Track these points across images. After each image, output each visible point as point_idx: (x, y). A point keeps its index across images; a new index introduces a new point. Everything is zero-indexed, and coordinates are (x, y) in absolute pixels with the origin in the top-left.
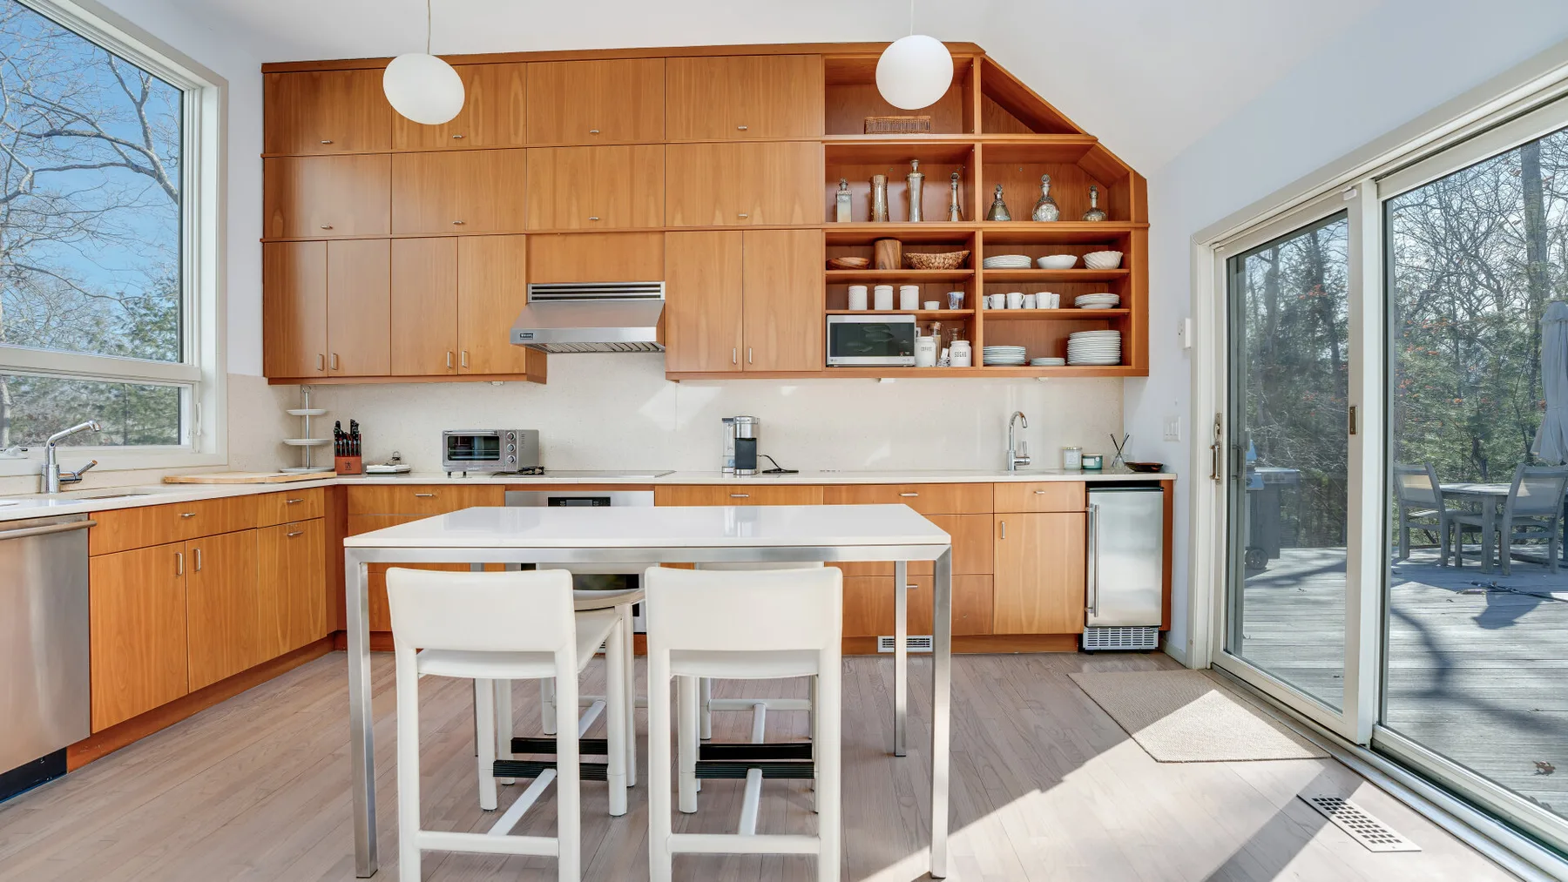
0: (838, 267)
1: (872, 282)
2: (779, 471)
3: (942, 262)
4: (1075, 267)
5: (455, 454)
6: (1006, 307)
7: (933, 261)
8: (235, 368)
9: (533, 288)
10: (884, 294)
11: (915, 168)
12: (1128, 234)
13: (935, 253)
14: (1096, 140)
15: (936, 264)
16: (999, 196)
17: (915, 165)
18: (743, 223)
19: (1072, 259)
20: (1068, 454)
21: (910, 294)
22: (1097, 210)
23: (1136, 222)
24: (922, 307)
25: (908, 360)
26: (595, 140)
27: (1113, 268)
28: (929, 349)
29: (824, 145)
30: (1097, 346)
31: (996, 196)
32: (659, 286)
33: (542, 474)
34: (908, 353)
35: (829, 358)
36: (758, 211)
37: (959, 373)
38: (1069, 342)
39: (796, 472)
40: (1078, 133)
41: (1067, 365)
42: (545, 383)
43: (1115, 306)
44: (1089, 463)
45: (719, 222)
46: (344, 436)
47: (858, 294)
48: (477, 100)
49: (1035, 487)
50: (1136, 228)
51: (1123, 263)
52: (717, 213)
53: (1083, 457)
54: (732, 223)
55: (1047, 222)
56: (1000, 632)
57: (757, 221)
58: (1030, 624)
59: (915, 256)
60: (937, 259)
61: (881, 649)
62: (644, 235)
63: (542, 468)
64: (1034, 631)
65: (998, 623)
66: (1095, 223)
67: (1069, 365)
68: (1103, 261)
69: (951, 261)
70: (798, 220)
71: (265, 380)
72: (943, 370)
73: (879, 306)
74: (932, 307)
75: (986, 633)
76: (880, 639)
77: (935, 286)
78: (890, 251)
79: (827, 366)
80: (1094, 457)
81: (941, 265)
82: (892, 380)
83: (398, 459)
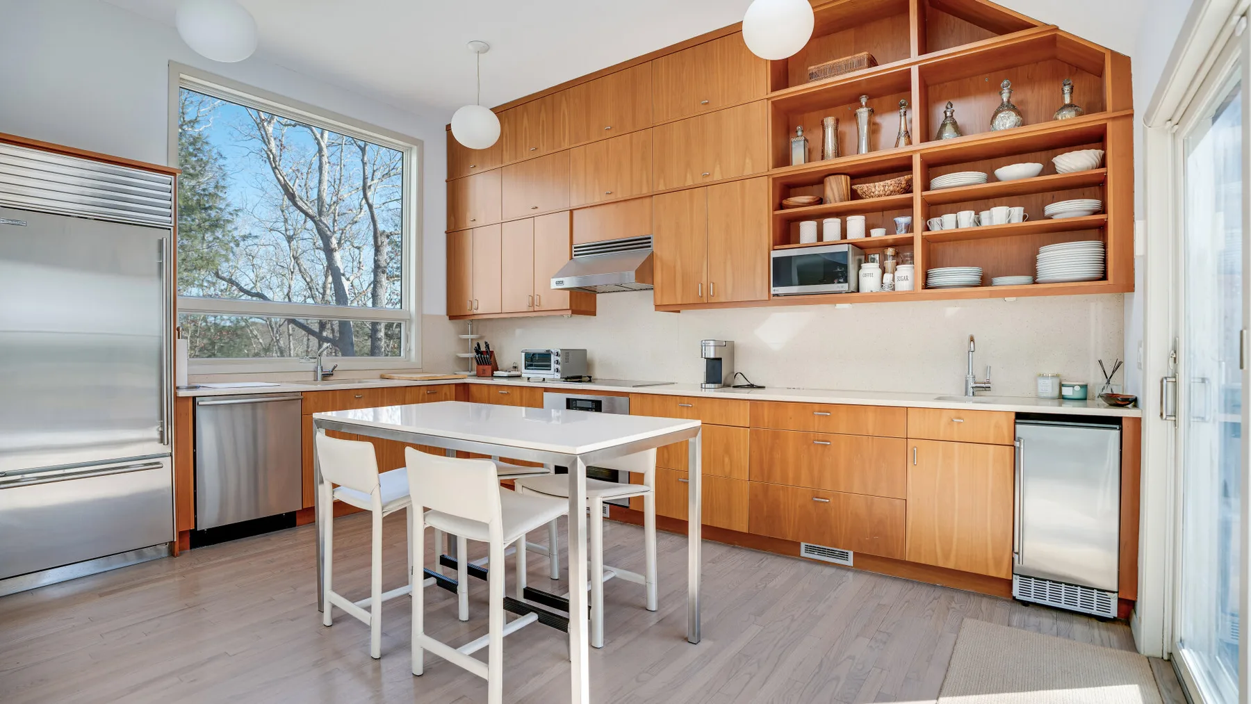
0: (788, 207)
1: (819, 217)
2: (752, 386)
4: (1041, 174)
5: (531, 365)
6: (957, 227)
7: (873, 190)
8: (427, 310)
9: (575, 248)
10: (832, 227)
11: (864, 104)
12: (1104, 127)
13: (874, 182)
14: (1057, 29)
15: (877, 193)
16: (948, 114)
17: (864, 100)
18: (708, 180)
19: (1035, 167)
20: (1041, 381)
21: (856, 225)
22: (1071, 105)
23: (1114, 111)
24: (868, 234)
25: (842, 287)
26: (609, 134)
27: (1088, 169)
28: (871, 275)
29: (770, 102)
31: (946, 115)
32: (650, 238)
33: (590, 381)
34: (842, 280)
35: (772, 289)
36: (717, 169)
37: (904, 297)
38: (1036, 258)
39: (763, 387)
41: (1035, 282)
42: (595, 315)
43: (1095, 213)
44: (1067, 392)
45: (689, 183)
46: (482, 353)
47: (807, 230)
48: (543, 121)
49: (953, 414)
50: (1114, 118)
51: (1103, 163)
52: (688, 175)
53: (1061, 385)
54: (699, 181)
55: (1006, 130)
56: (912, 560)
57: (717, 177)
58: (946, 557)
59: (861, 188)
60: (877, 188)
61: (803, 554)
62: (641, 200)
63: (590, 377)
64: (951, 565)
65: (910, 549)
66: (1068, 121)
67: (1037, 283)
68: (1074, 162)
69: (891, 188)
70: (748, 171)
71: (448, 318)
72: (890, 295)
73: (826, 239)
74: (878, 234)
75: (898, 558)
76: (803, 545)
77: (878, 213)
78: (834, 186)
79: (769, 296)
80: (1073, 386)
81: (881, 193)
82: (847, 306)
83: (515, 367)
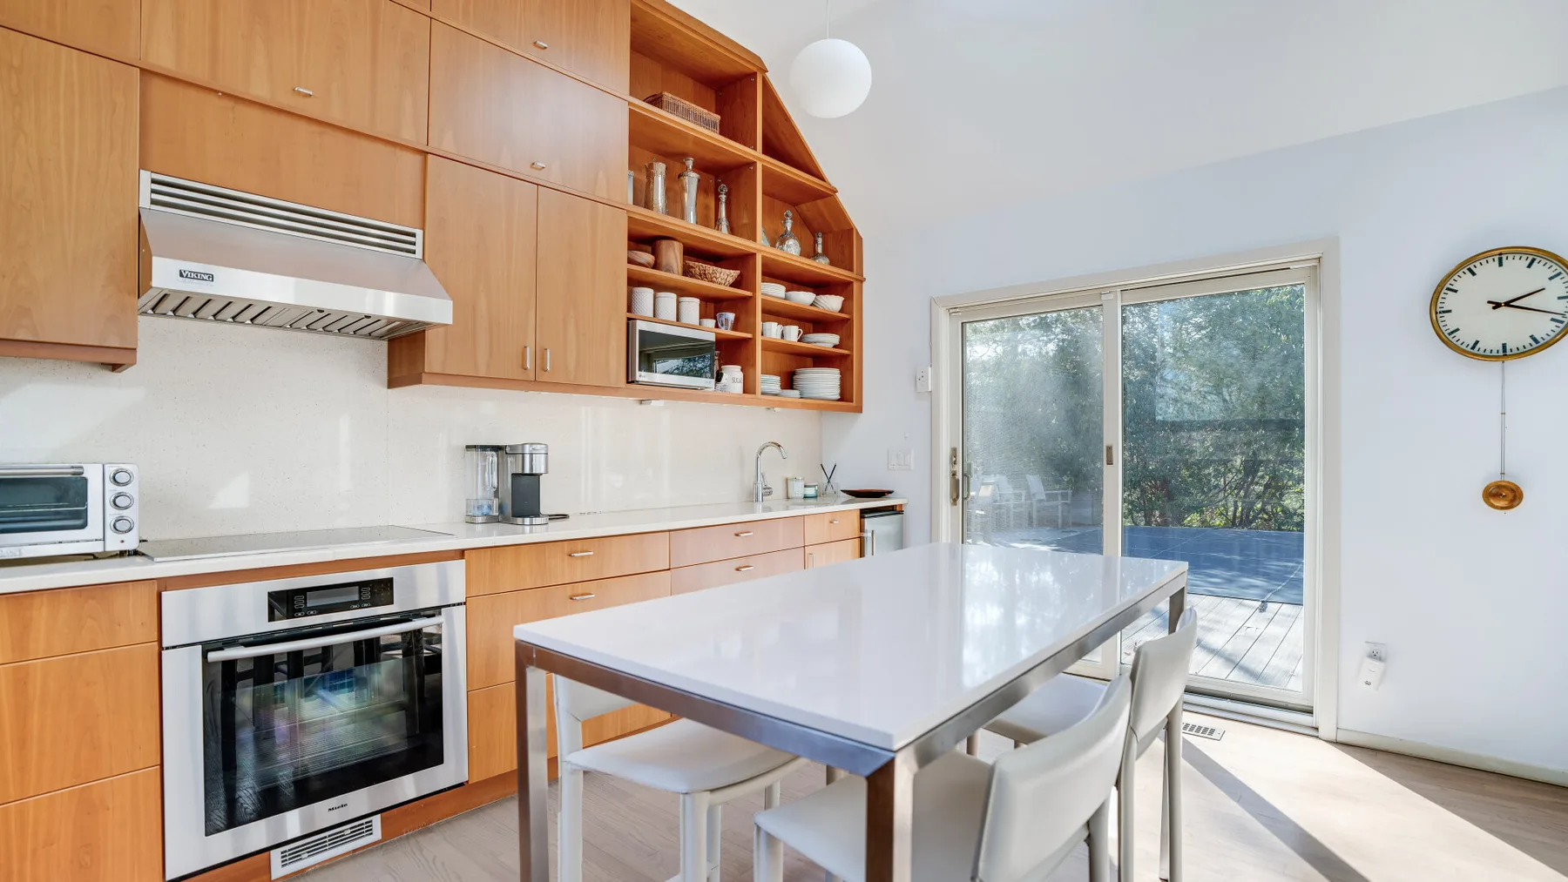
0: (635, 263)
1: (657, 286)
3: (722, 279)
4: (814, 305)
6: (783, 336)
10: (669, 303)
11: (691, 167)
12: (851, 283)
17: (690, 163)
18: (541, 176)
19: (811, 298)
20: (793, 484)
21: (692, 307)
22: (824, 255)
23: (856, 273)
24: (700, 324)
25: (710, 382)
27: (838, 311)
29: (628, 108)
30: (825, 382)
32: (413, 235)
35: (638, 373)
36: (556, 165)
38: (795, 377)
40: (824, 181)
41: (802, 397)
43: (835, 347)
45: (506, 163)
47: (647, 298)
49: (831, 517)
50: (856, 279)
51: (845, 308)
52: (505, 150)
53: (805, 486)
54: (524, 169)
55: (793, 256)
57: (555, 177)
59: (698, 266)
62: (392, 149)
66: (824, 266)
68: (830, 303)
69: (729, 279)
74: (709, 325)
77: (713, 305)
79: (628, 382)
82: (660, 403)
